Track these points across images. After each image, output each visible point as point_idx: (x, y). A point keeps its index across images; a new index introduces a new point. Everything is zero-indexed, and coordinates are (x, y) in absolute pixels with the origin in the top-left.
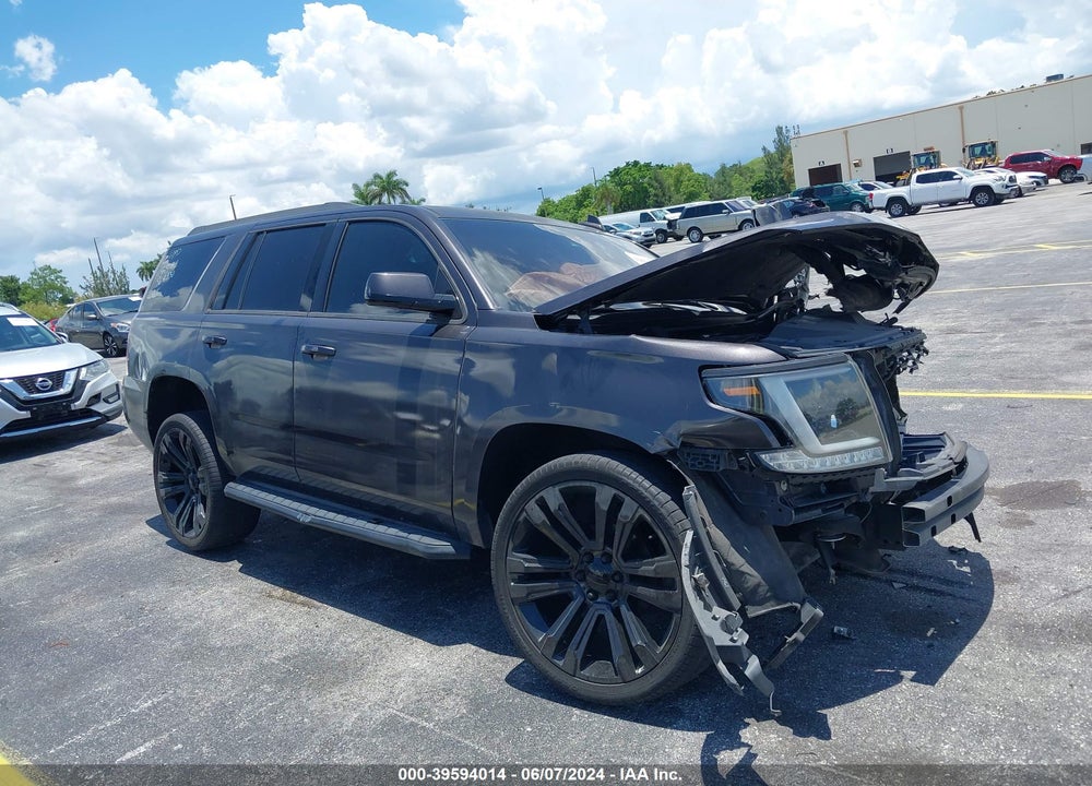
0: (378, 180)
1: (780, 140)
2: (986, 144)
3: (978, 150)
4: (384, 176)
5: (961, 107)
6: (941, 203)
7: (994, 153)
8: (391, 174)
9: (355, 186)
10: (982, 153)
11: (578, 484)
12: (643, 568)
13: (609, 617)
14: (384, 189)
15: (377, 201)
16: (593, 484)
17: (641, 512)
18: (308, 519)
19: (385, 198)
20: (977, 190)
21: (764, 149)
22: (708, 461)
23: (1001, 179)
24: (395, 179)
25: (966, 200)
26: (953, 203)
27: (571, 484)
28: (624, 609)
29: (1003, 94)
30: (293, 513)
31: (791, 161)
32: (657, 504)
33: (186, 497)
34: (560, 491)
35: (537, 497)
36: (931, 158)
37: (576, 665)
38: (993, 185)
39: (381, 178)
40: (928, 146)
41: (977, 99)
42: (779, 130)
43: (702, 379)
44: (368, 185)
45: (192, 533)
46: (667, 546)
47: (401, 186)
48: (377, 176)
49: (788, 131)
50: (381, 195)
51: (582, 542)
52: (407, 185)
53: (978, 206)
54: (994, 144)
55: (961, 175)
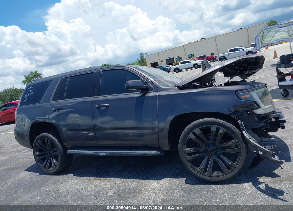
0: (32, 74)
1: (141, 57)
2: (192, 54)
3: (190, 56)
4: (34, 72)
5: (184, 46)
6: (186, 69)
7: (194, 56)
8: (36, 72)
9: (25, 76)
10: (192, 56)
11: (205, 126)
12: (227, 144)
13: (218, 160)
14: (35, 76)
15: (32, 80)
16: (210, 125)
17: (225, 130)
18: (104, 154)
19: (35, 79)
20: (195, 65)
21: (138, 59)
22: (241, 114)
23: (200, 62)
24: (37, 73)
25: (192, 67)
26: (189, 68)
27: (203, 127)
28: (222, 156)
29: (191, 43)
30: (98, 154)
31: (146, 62)
32: (230, 127)
33: (47, 158)
34: (199, 129)
35: (192, 132)
36: (179, 59)
37: (211, 174)
38: (198, 63)
39: (33, 73)
40: (178, 56)
41: (186, 44)
42: (141, 54)
43: (236, 94)
44: (29, 75)
45: (52, 168)
46: (234, 137)
47: (39, 75)
48: (32, 73)
49: (143, 54)
50: (33, 78)
51: (206, 141)
52: (41, 74)
53: (195, 68)
54: (193, 54)
55: (190, 61)
